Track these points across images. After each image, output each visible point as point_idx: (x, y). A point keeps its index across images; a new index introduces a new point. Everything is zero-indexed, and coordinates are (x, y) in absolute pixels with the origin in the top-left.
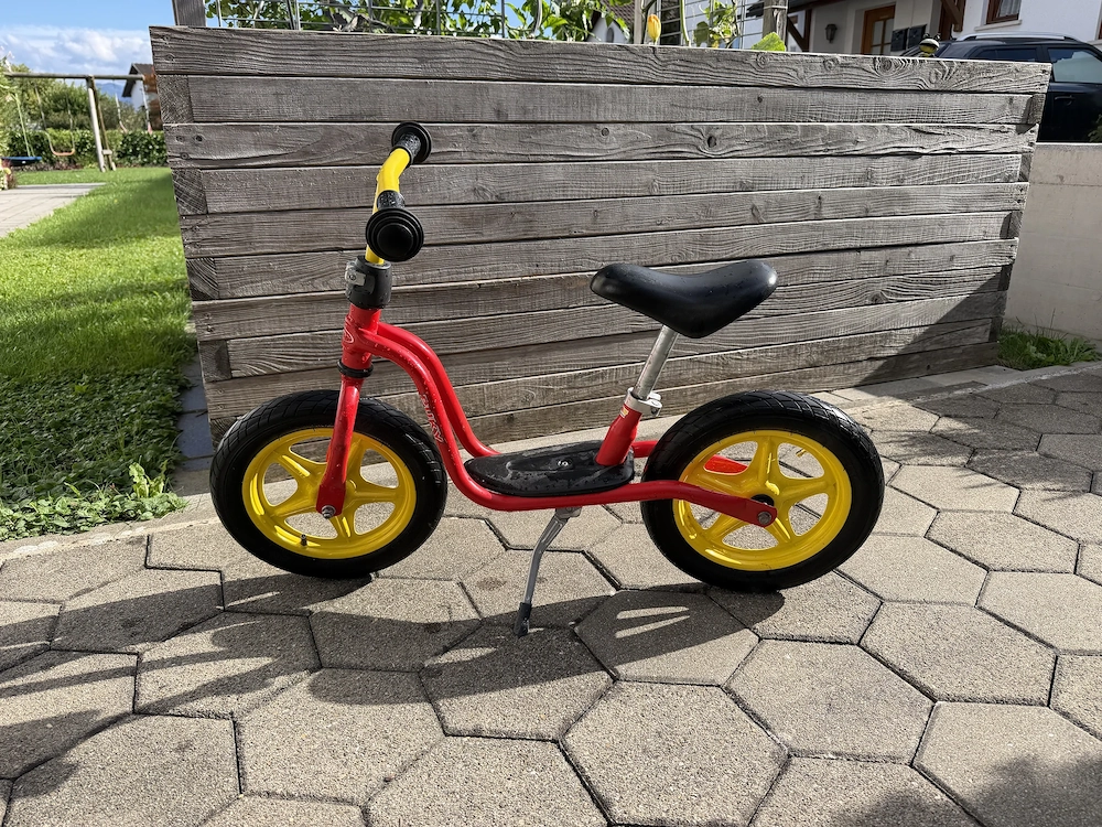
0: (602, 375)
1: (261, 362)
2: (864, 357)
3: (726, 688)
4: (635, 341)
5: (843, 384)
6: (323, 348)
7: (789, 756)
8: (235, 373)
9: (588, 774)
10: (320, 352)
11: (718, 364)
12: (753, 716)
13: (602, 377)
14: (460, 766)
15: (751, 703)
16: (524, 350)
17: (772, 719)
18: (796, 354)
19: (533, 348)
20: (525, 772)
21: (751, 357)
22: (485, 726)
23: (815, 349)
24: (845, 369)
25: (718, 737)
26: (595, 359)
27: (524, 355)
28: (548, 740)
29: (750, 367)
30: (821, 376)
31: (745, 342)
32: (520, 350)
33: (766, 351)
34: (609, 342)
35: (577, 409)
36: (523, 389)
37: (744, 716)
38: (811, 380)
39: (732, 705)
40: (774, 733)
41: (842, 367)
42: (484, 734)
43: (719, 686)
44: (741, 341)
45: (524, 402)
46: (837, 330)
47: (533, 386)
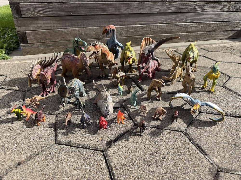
0: (146, 27)
1: (31, 12)
2: (230, 30)
3: (185, 133)
4: (158, 16)
5: (222, 38)
6: (52, 9)
7: (218, 171)
8: (23, 16)
9: (114, 171)
10: (51, 10)
11: (184, 27)
12: (198, 147)
13: (146, 28)
14: (55, 160)
15: (197, 140)
16: (120, 16)
17: (208, 150)
18: (209, 26)
19: (123, 15)
20: (84, 167)
21: (195, 26)
22: (74, 141)
23: (215, 25)
24: (223, 33)
25: (181, 157)
26: (144, 21)
27: (120, 18)
28: (99, 151)
29: (194, 29)
30: (215, 35)
31: (194, 20)
32: (119, 16)
33: (200, 24)
34: (149, 16)
35: (137, 38)
36: (119, 30)
37: (194, 147)
38: (212, 36)
39: (188, 141)
40: (209, 157)
41: (222, 32)
42: (72, 145)
43: (181, 131)
44: (192, 20)
45: (120, 35)
46: (223, 19)
47: (123, 29)
